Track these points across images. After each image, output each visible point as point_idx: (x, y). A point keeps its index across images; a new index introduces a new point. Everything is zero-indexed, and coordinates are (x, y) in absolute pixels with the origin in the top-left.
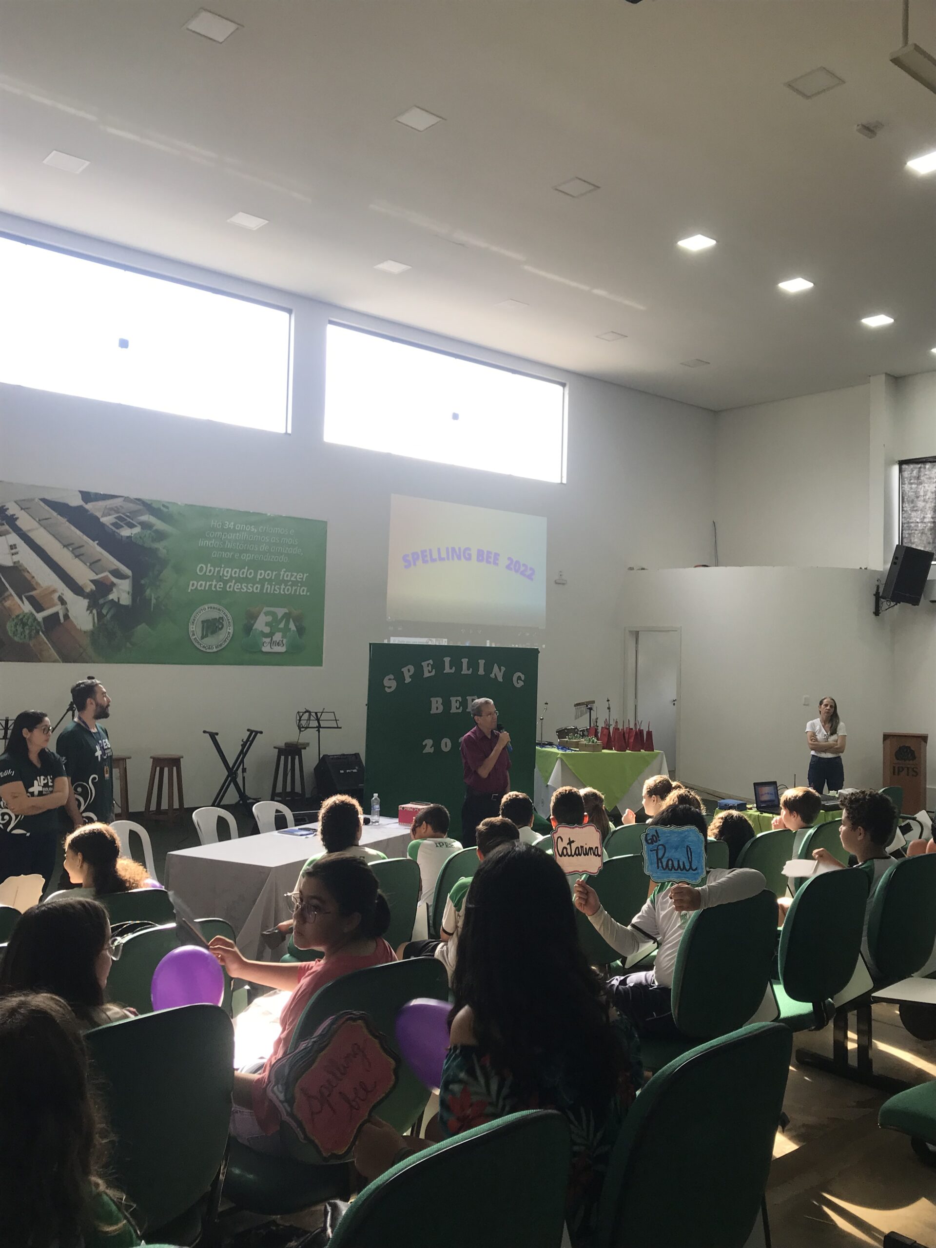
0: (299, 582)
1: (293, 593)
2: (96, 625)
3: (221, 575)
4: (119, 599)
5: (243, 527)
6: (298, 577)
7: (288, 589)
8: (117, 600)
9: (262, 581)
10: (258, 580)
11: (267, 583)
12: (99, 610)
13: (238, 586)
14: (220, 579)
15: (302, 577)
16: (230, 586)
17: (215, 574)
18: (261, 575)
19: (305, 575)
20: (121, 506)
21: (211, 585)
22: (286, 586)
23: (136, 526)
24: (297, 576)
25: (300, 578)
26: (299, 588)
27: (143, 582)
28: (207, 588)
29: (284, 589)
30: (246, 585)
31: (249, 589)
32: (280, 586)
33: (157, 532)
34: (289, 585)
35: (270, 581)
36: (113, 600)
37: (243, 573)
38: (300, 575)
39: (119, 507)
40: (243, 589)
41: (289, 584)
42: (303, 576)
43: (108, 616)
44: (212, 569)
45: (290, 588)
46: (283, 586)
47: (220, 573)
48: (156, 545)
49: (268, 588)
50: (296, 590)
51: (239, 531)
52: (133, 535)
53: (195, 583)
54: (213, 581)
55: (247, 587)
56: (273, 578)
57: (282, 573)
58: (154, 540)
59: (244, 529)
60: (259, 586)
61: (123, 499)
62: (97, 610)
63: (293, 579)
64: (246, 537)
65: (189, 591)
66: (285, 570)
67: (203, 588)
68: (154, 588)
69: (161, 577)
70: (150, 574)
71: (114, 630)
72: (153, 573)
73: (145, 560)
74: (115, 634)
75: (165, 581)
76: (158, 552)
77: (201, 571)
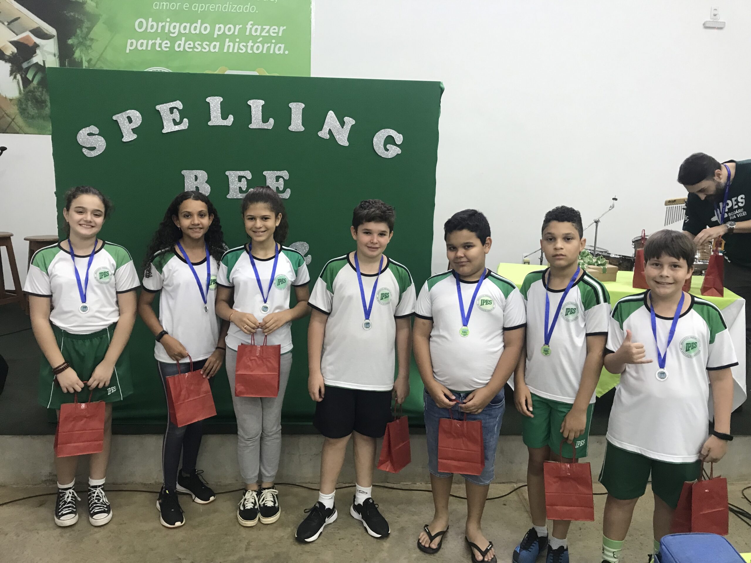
0: (274, 38)
1: (264, 52)
2: (22, 91)
3: (166, 31)
4: (44, 62)
7: (258, 48)
8: (42, 64)
9: (222, 38)
10: (215, 36)
11: (227, 40)
12: (23, 76)
13: (190, 44)
14: (166, 36)
15: (276, 31)
16: (180, 44)
17: (159, 31)
18: (219, 30)
19: (282, 28)
21: (154, 44)
22: (255, 42)
24: (269, 29)
25: (273, 33)
26: (273, 45)
27: (70, 42)
28: (149, 48)
29: (252, 47)
30: (200, 43)
31: (205, 49)
32: (247, 44)
34: (259, 42)
35: (232, 38)
36: (37, 63)
37: (195, 29)
38: (275, 29)
40: (198, 49)
42: (279, 30)
43: (35, 82)
44: (155, 24)
45: (260, 45)
46: (250, 44)
47: (164, 30)
49: (229, 46)
50: (269, 48)
53: (134, 41)
54: (156, 40)
55: (201, 45)
56: (236, 33)
57: (249, 26)
60: (218, 44)
62: (21, 76)
63: (263, 34)
65: (128, 51)
66: (252, 22)
67: (144, 48)
68: (84, 49)
69: (92, 35)
70: (78, 31)
71: (43, 98)
72: (82, 31)
73: (71, 16)
74: (44, 102)
75: (97, 40)
76: (85, 6)
77: (140, 28)
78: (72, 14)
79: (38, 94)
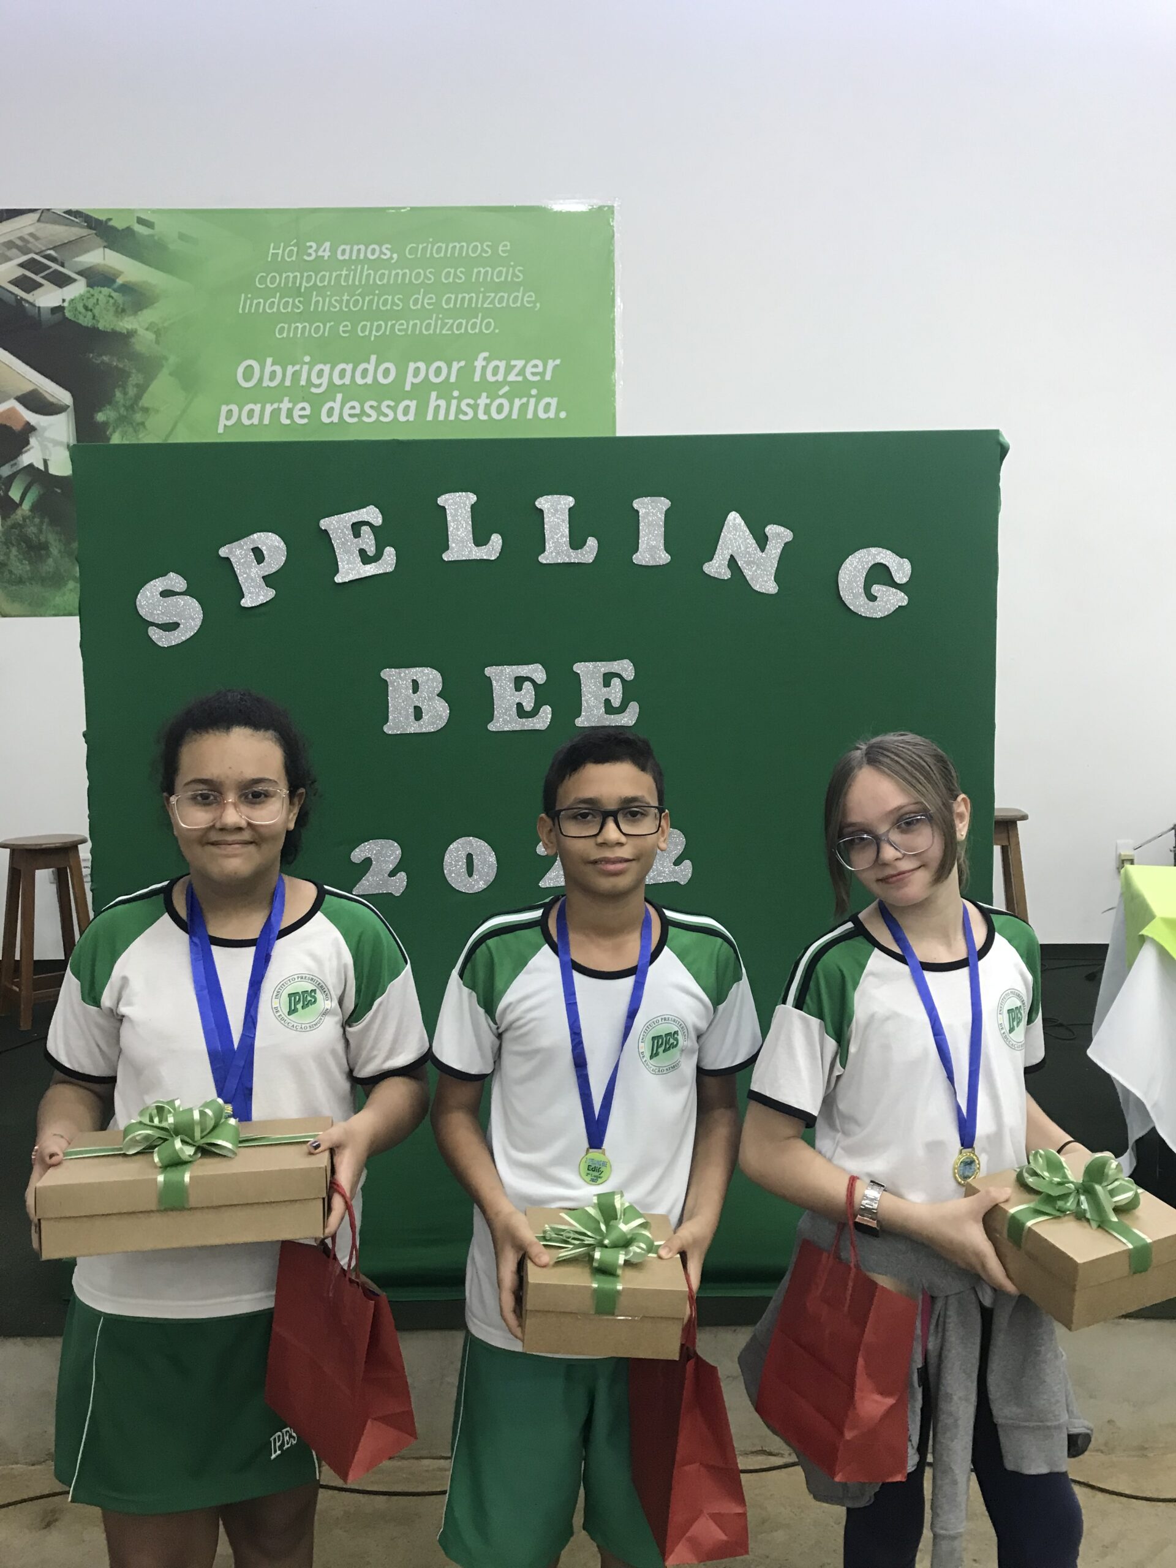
0: (534, 384)
1: (515, 416)
3: (303, 383)
4: (45, 462)
5: (359, 250)
6: (529, 370)
7: (500, 409)
8: (42, 468)
9: (421, 391)
10: (408, 387)
11: (434, 394)
12: (2, 493)
13: (353, 408)
14: (300, 392)
15: (540, 369)
16: (331, 409)
17: (288, 383)
18: (416, 375)
19: (551, 364)
20: (31, 235)
21: (276, 413)
22: (493, 397)
23: (75, 280)
24: (525, 367)
25: (533, 374)
26: (533, 401)
27: (100, 417)
28: (266, 421)
29: (487, 407)
30: (375, 404)
31: (386, 415)
32: (476, 400)
33: (126, 289)
34: (501, 397)
35: (444, 390)
36: (31, 466)
37: (365, 372)
38: (536, 366)
39: (27, 237)
40: (369, 416)
41: (501, 393)
42: (545, 367)
43: (26, 506)
44: (278, 369)
45: (505, 402)
46: (483, 401)
47: (299, 380)
48: (126, 324)
49: (438, 407)
50: (524, 408)
51: (347, 263)
52: (66, 304)
53: (235, 408)
54: (282, 402)
55: (377, 409)
56: (453, 379)
57: (479, 363)
58: (121, 311)
59: (362, 256)
60: (413, 404)
61: (36, 216)
63: (512, 378)
64: (369, 275)
66: (486, 354)
67: (255, 421)
68: (131, 430)
69: (145, 402)
70: (118, 394)
71: (43, 539)
72: (125, 393)
73: (103, 362)
74: (44, 547)
75: (157, 411)
76: (133, 340)
77: (247, 378)
78: (106, 358)
79: (31, 530)
